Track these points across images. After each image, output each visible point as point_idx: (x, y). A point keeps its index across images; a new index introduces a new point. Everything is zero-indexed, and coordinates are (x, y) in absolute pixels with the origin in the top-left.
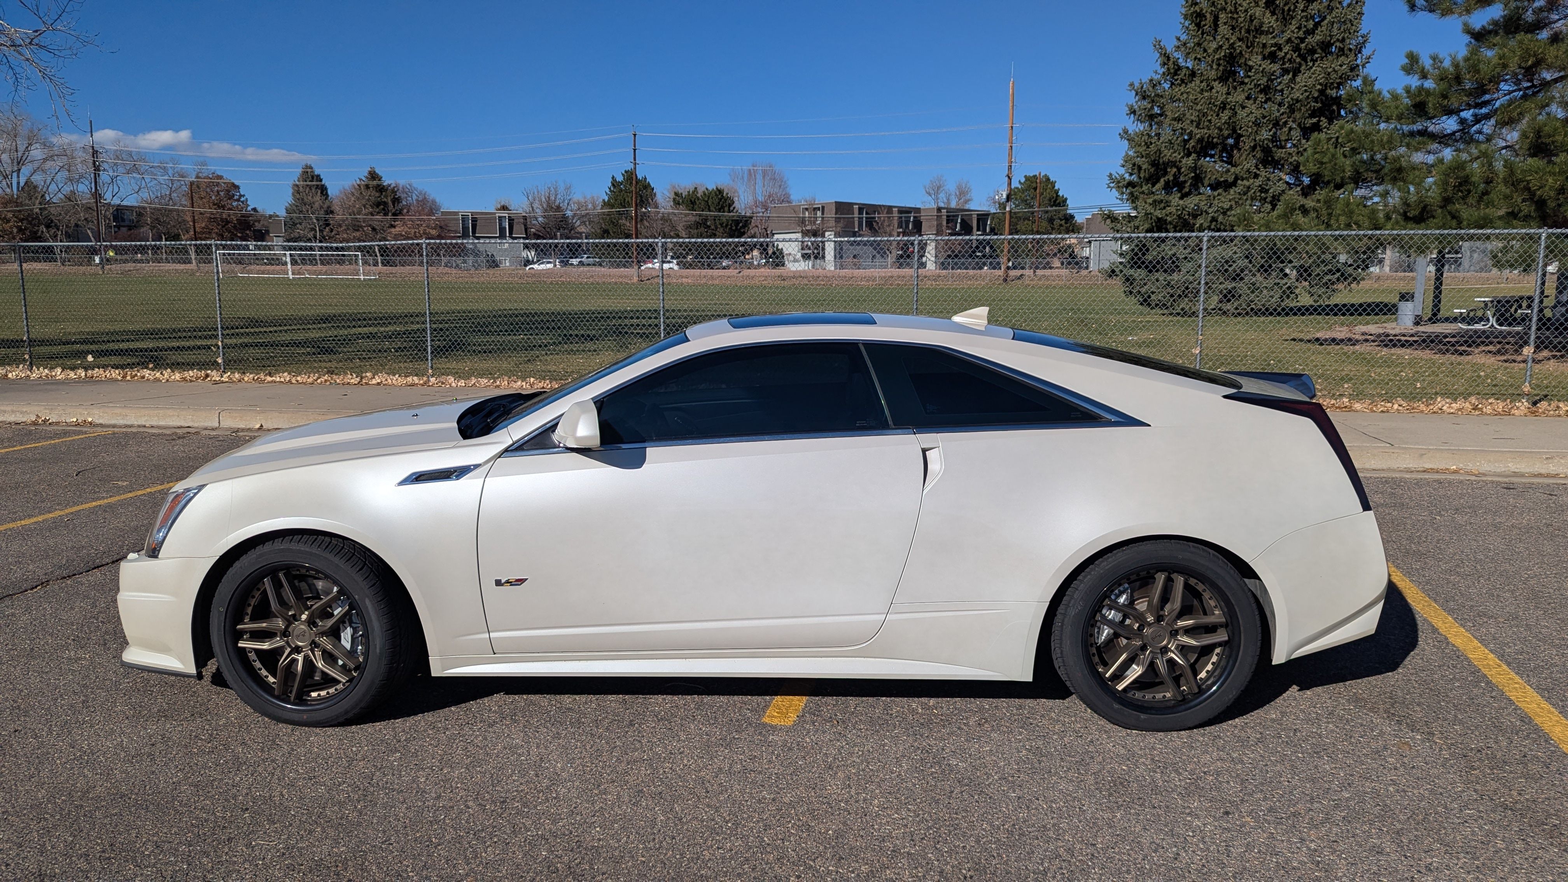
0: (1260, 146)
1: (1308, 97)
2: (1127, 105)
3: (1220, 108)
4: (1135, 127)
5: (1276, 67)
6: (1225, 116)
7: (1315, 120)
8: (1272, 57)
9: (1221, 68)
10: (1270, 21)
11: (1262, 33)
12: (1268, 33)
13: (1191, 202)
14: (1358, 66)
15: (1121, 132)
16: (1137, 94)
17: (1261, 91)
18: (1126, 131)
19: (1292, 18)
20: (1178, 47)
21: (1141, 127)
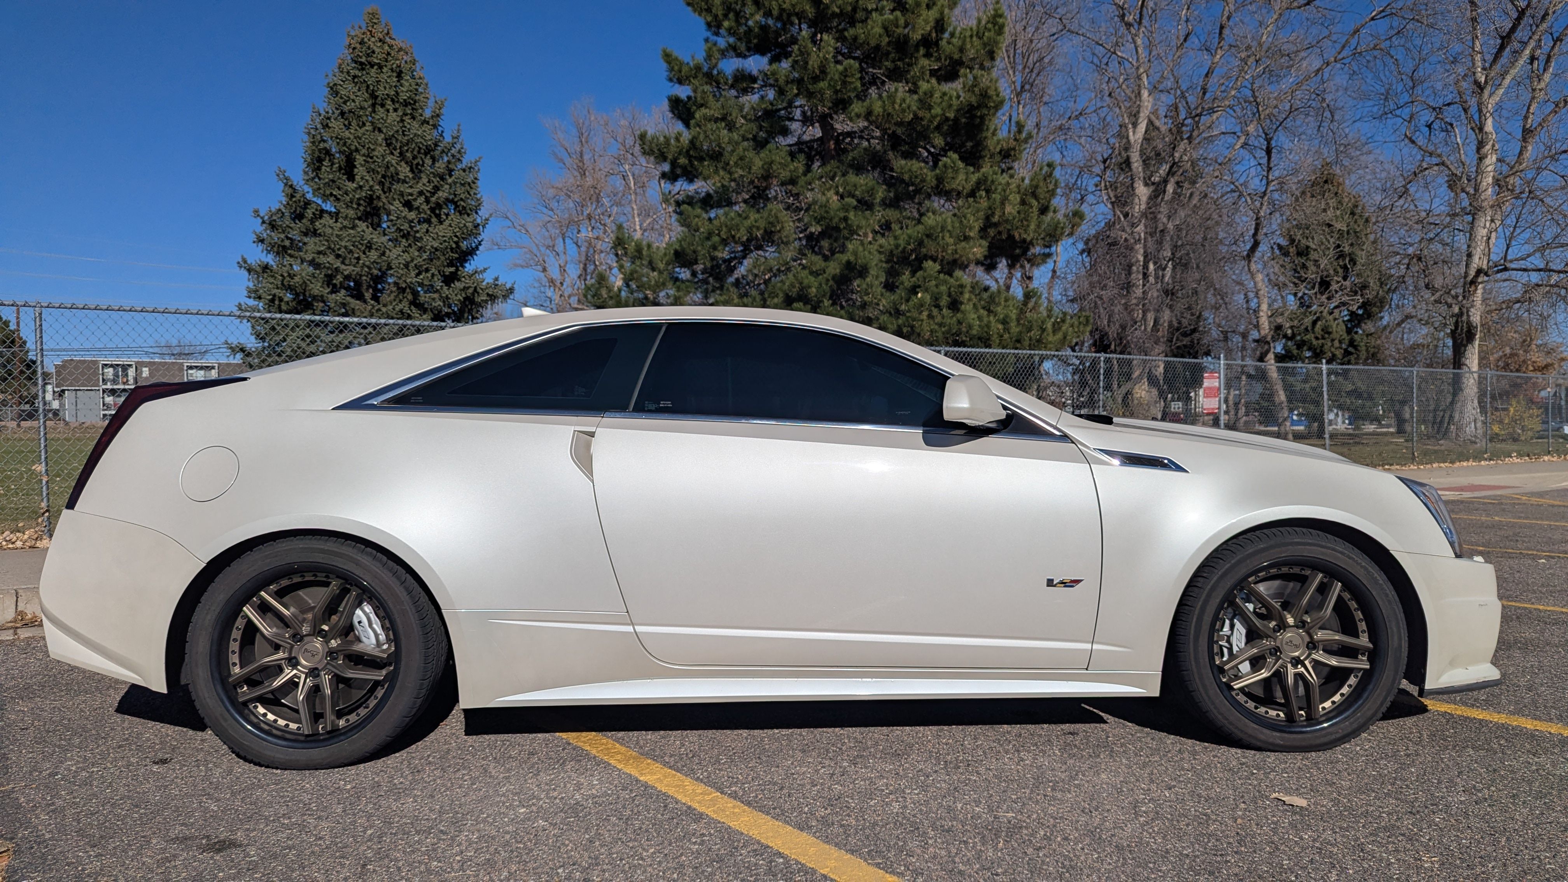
0: (410, 287)
1: (447, 248)
2: (255, 233)
3: (367, 247)
4: (259, 256)
5: (412, 215)
6: (373, 255)
7: (452, 269)
8: (408, 205)
9: (361, 208)
10: (404, 171)
11: (398, 181)
12: (404, 182)
14: (478, 225)
15: (240, 260)
16: (263, 222)
17: (403, 237)
18: (245, 262)
19: (421, 171)
20: (308, 180)
21: (270, 259)
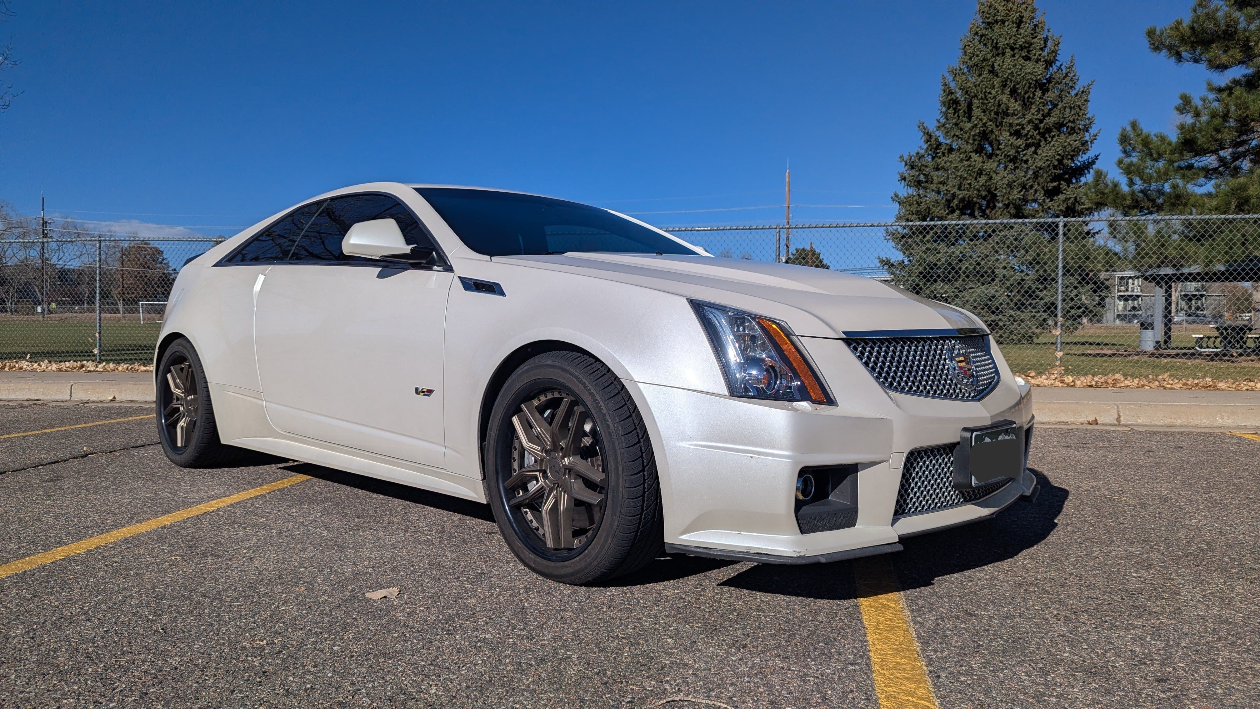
0: (1012, 203)
1: (1049, 166)
2: (899, 173)
3: (978, 174)
4: (905, 191)
5: (1019, 142)
6: (983, 180)
7: (1055, 184)
8: (1017, 134)
9: (976, 143)
10: (1015, 106)
11: (1008, 115)
12: (1013, 114)
13: (956, 250)
14: (1087, 141)
15: (893, 195)
16: (906, 165)
17: (1010, 161)
18: (897, 196)
19: (1032, 104)
20: (939, 127)
21: (911, 191)
